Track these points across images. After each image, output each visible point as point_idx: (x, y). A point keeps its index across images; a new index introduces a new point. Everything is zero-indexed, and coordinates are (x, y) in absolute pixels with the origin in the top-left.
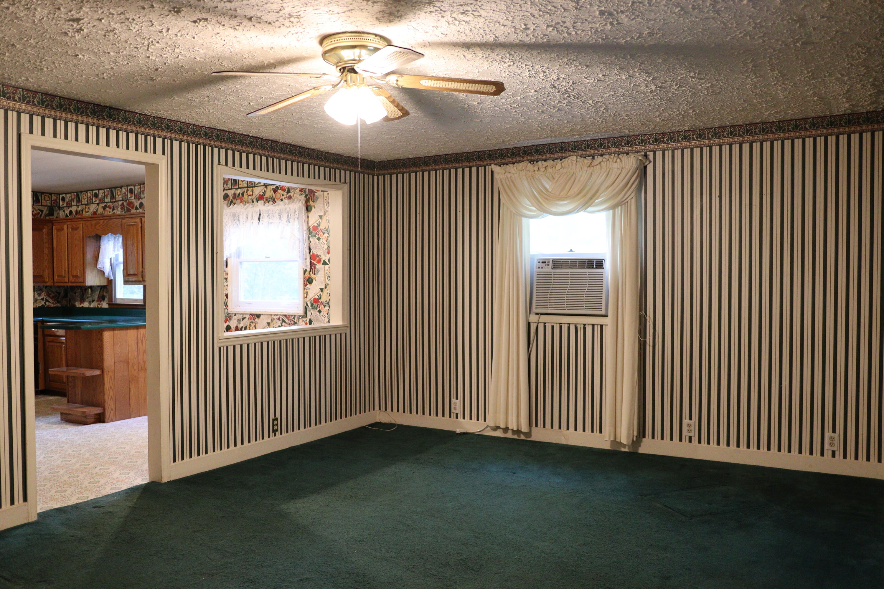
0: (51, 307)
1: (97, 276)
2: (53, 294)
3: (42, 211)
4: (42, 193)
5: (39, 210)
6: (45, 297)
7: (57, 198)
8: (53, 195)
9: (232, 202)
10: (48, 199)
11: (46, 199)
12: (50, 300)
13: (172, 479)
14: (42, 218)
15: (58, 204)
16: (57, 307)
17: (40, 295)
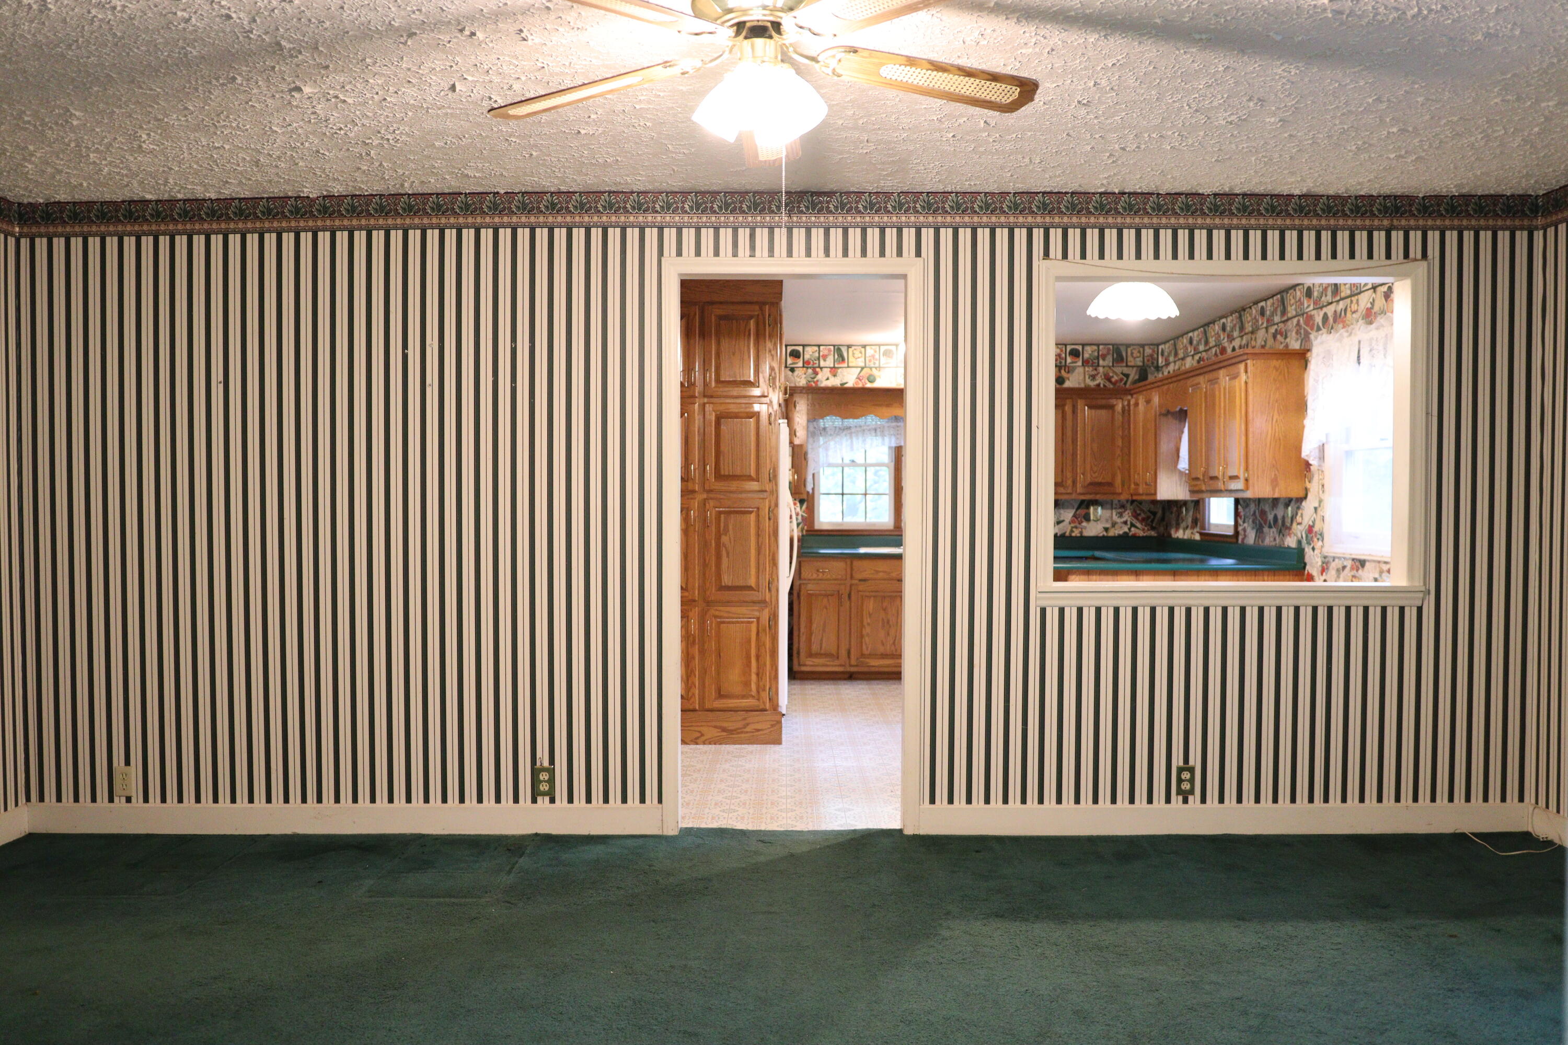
0: (1139, 537)
1: (1179, 483)
2: (1143, 515)
3: (1127, 376)
4: (1128, 346)
5: (1122, 373)
6: (1129, 519)
7: (1154, 351)
8: (1146, 348)
9: (1332, 328)
10: (1138, 355)
11: (1135, 355)
12: (1138, 525)
13: (922, 832)
14: (1128, 386)
15: (1155, 362)
16: (1150, 537)
17: (1121, 515)
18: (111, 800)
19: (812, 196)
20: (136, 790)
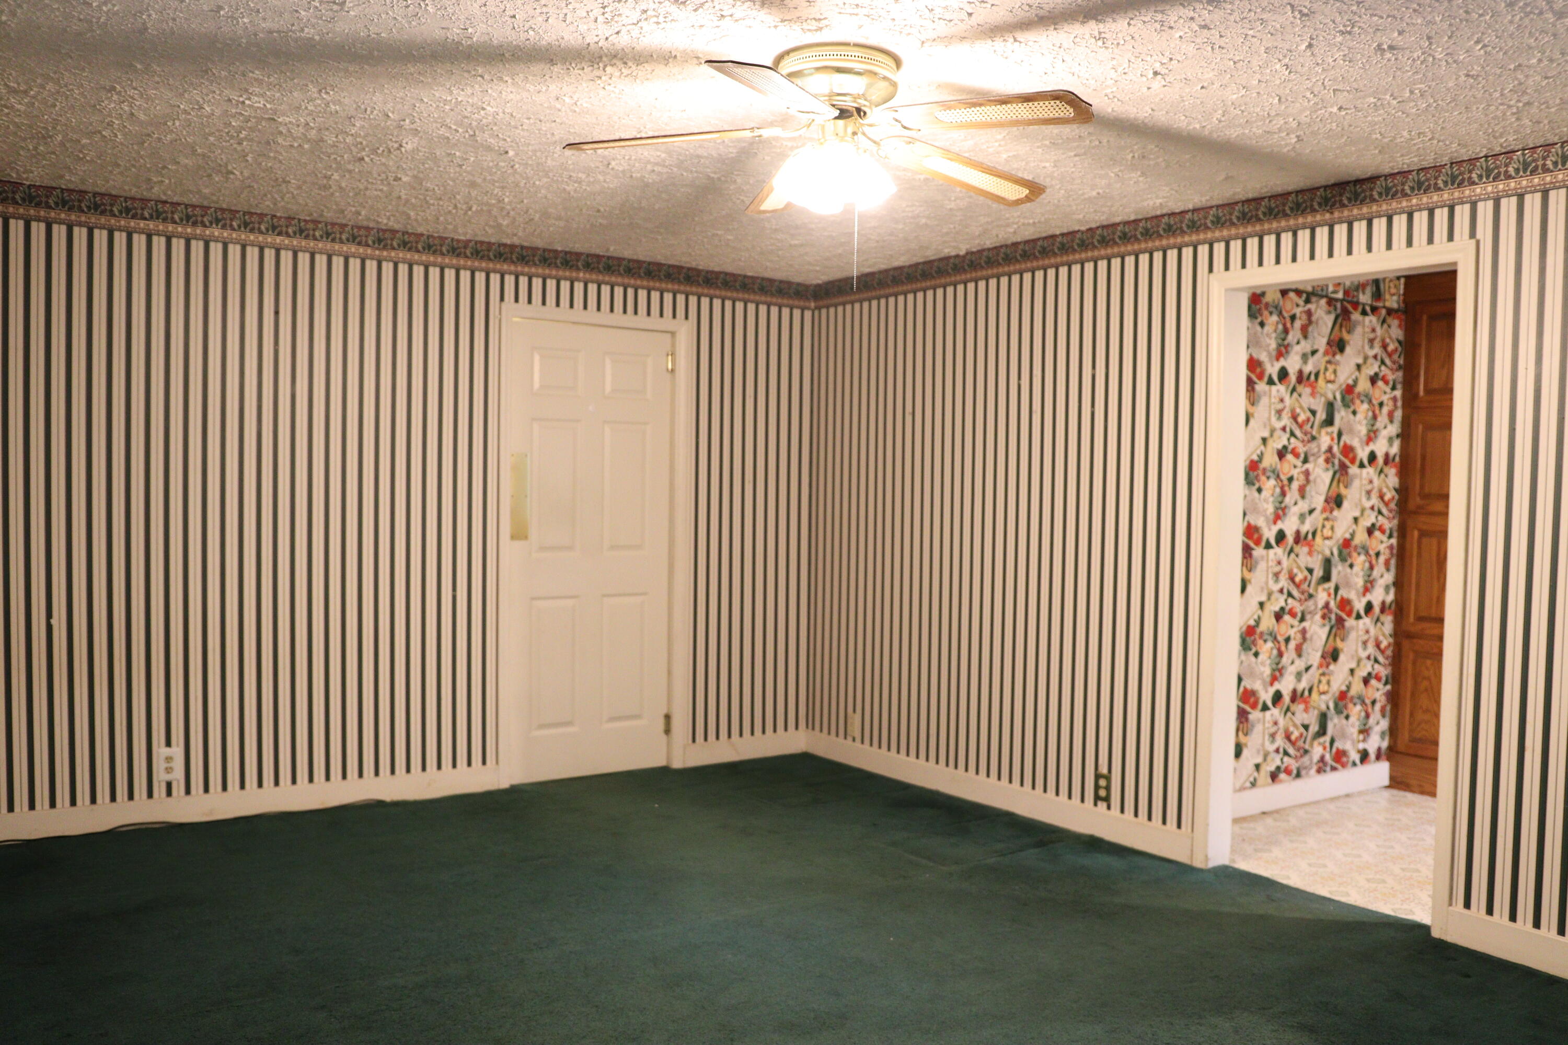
13: (1447, 938)
18: (845, 738)
19: (1355, 185)
20: (858, 735)
